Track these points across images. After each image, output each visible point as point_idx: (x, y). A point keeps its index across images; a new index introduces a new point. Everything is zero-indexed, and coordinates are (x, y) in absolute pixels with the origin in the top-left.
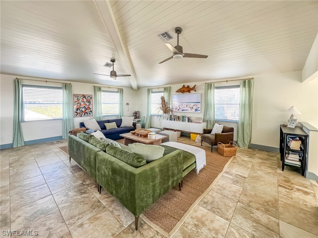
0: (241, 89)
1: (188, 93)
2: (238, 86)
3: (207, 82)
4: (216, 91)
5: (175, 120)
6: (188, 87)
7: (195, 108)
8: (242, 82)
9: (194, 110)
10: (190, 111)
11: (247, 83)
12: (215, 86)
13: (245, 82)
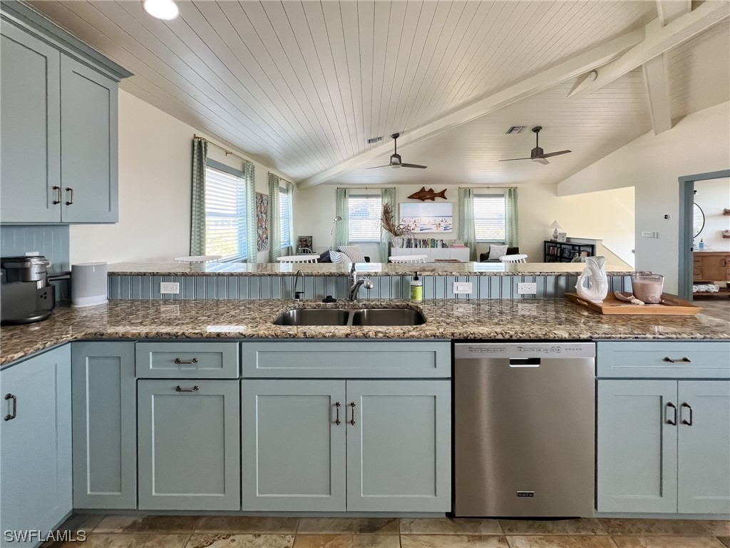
0: (507, 199)
1: (430, 201)
2: (502, 196)
3: (461, 186)
4: (476, 200)
5: (418, 246)
6: (431, 191)
7: (443, 225)
8: (507, 190)
9: (441, 229)
10: (435, 230)
11: (512, 193)
12: (475, 193)
13: (510, 190)
